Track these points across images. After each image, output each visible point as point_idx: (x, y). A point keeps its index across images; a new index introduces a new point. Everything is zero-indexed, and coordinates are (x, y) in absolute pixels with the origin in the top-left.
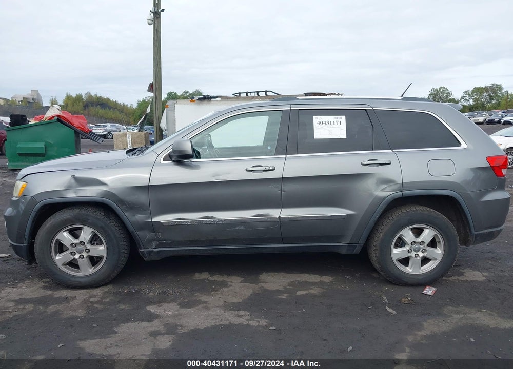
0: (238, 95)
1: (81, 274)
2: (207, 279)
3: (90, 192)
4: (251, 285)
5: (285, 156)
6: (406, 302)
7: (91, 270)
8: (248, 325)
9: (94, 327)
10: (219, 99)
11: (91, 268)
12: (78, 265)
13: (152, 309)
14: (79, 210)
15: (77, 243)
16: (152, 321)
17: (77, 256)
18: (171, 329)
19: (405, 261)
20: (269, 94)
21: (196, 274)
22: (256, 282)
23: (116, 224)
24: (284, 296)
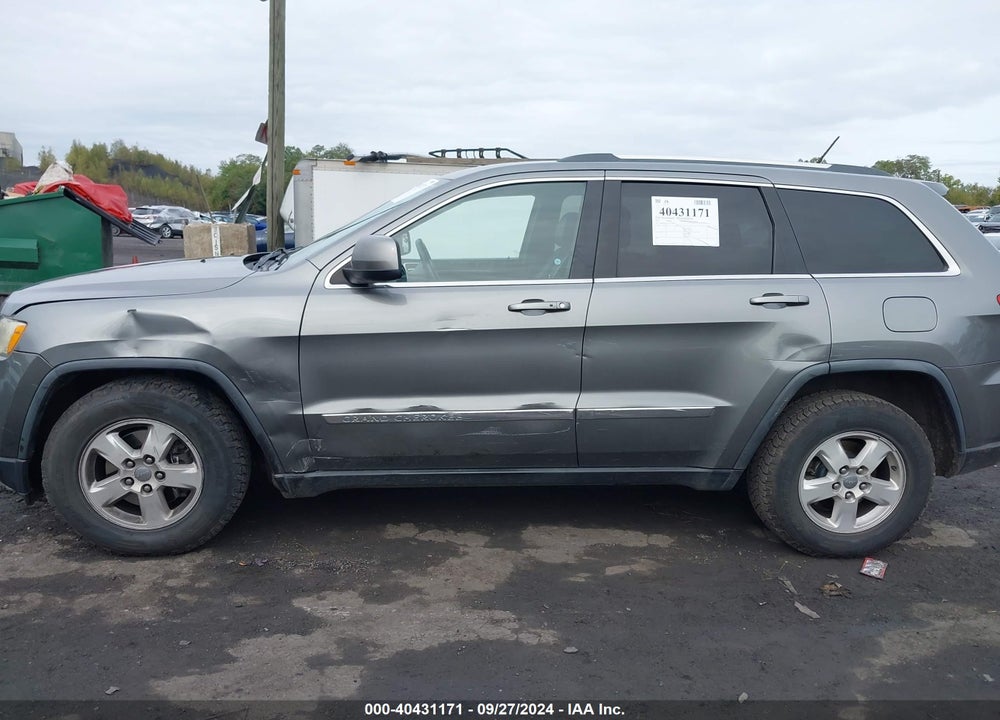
0: (439, 154)
1: (144, 526)
2: (413, 539)
3: (168, 348)
4: (508, 552)
5: (591, 280)
6: (833, 593)
7: (168, 518)
8: (518, 643)
9: (183, 647)
10: (404, 161)
11: (167, 513)
12: (139, 507)
13: (305, 604)
14: (142, 387)
15: (138, 459)
16: (310, 633)
17: (137, 488)
18: (354, 652)
19: (825, 507)
20: (503, 154)
21: (388, 526)
22: (517, 545)
23: (224, 419)
24: (581, 578)
